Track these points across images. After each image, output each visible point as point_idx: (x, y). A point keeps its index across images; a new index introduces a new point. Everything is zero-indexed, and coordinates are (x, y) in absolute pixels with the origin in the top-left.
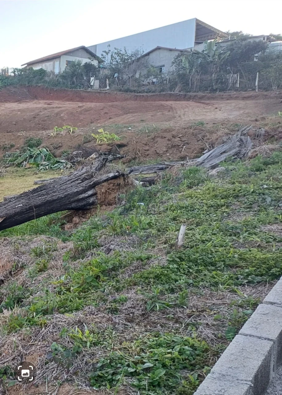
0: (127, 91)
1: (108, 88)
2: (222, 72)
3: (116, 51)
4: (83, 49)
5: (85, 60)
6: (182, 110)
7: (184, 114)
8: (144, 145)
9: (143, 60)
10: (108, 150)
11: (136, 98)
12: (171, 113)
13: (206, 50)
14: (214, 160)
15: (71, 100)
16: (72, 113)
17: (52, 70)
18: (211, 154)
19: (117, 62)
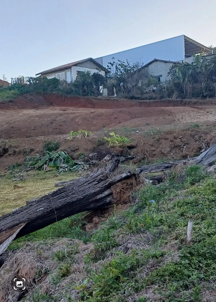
0: (132, 98)
1: (115, 95)
2: (209, 82)
3: (120, 63)
4: (91, 60)
5: (93, 71)
6: (180, 115)
7: (182, 118)
8: (150, 146)
9: (143, 71)
10: (120, 151)
11: (141, 104)
12: (170, 117)
13: (194, 63)
14: (210, 158)
15: (84, 106)
16: (85, 118)
17: (65, 80)
18: (208, 152)
19: (121, 72)
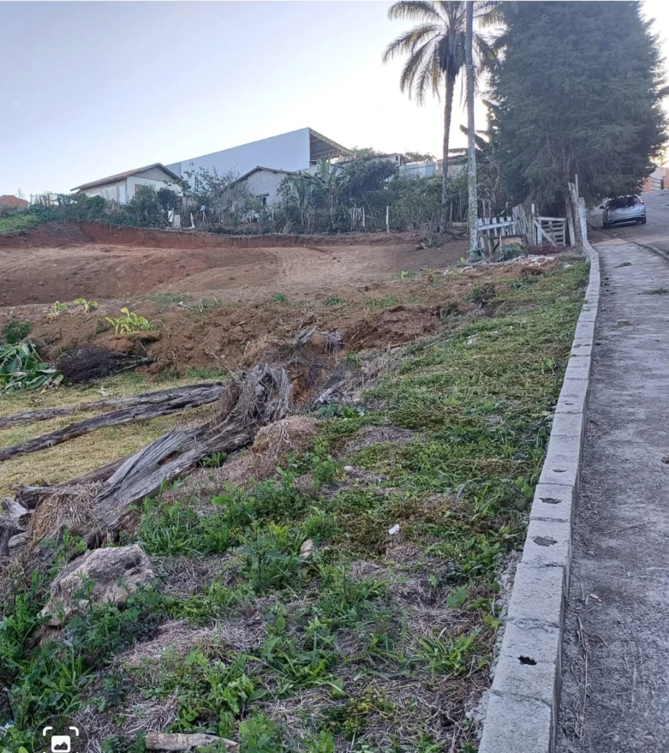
0: (219, 231)
1: (193, 226)
2: (342, 206)
3: (202, 172)
4: (159, 167)
5: (158, 186)
6: (290, 261)
7: (291, 268)
9: (239, 187)
11: (232, 242)
12: (273, 266)
13: (319, 173)
15: (143, 244)
16: (132, 267)
17: (116, 200)
19: (203, 188)
